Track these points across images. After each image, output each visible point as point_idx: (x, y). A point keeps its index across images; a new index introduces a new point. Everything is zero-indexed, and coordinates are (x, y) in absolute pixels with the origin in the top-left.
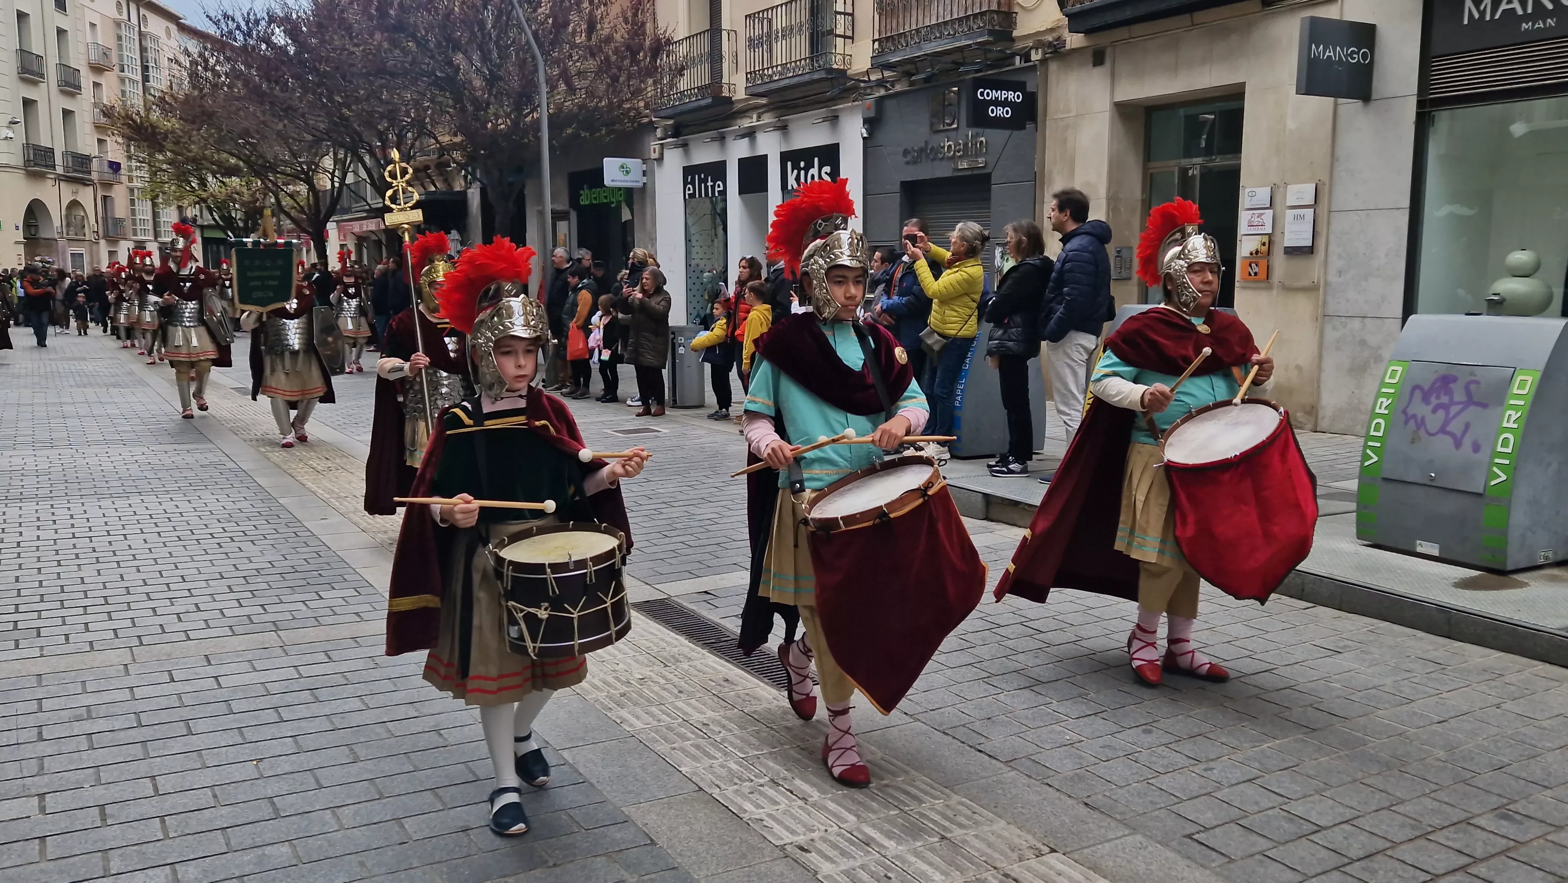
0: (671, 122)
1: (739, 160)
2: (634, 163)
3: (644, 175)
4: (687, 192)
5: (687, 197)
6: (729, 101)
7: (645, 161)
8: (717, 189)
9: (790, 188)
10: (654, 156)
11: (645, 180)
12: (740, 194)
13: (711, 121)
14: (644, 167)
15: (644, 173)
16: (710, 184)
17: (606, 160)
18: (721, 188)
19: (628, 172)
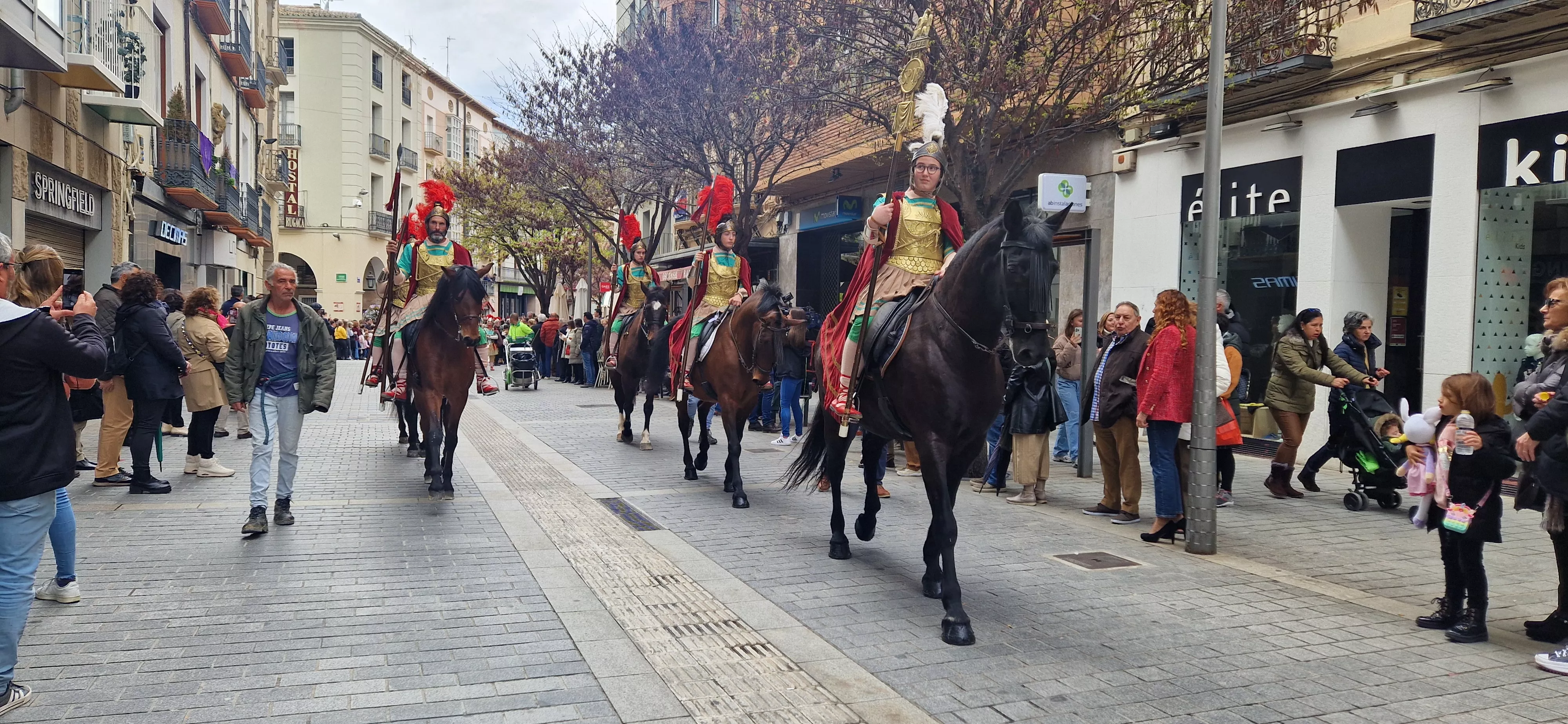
0: (1161, 117)
1: (1340, 154)
2: (1077, 182)
3: (1087, 197)
4: (1191, 211)
5: (1191, 218)
6: (1326, 63)
7: (1089, 178)
8: (1272, 202)
9: (1510, 181)
10: (1126, 165)
11: (1088, 203)
12: (1336, 205)
13: (1269, 102)
14: (1088, 186)
15: (1088, 194)
16: (1253, 195)
17: (1041, 176)
18: (1286, 199)
19: (1069, 192)
